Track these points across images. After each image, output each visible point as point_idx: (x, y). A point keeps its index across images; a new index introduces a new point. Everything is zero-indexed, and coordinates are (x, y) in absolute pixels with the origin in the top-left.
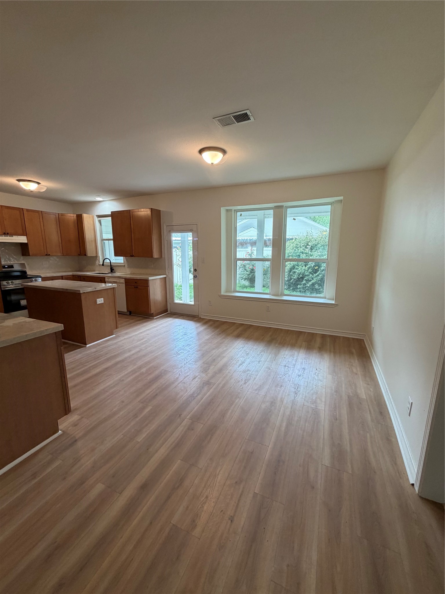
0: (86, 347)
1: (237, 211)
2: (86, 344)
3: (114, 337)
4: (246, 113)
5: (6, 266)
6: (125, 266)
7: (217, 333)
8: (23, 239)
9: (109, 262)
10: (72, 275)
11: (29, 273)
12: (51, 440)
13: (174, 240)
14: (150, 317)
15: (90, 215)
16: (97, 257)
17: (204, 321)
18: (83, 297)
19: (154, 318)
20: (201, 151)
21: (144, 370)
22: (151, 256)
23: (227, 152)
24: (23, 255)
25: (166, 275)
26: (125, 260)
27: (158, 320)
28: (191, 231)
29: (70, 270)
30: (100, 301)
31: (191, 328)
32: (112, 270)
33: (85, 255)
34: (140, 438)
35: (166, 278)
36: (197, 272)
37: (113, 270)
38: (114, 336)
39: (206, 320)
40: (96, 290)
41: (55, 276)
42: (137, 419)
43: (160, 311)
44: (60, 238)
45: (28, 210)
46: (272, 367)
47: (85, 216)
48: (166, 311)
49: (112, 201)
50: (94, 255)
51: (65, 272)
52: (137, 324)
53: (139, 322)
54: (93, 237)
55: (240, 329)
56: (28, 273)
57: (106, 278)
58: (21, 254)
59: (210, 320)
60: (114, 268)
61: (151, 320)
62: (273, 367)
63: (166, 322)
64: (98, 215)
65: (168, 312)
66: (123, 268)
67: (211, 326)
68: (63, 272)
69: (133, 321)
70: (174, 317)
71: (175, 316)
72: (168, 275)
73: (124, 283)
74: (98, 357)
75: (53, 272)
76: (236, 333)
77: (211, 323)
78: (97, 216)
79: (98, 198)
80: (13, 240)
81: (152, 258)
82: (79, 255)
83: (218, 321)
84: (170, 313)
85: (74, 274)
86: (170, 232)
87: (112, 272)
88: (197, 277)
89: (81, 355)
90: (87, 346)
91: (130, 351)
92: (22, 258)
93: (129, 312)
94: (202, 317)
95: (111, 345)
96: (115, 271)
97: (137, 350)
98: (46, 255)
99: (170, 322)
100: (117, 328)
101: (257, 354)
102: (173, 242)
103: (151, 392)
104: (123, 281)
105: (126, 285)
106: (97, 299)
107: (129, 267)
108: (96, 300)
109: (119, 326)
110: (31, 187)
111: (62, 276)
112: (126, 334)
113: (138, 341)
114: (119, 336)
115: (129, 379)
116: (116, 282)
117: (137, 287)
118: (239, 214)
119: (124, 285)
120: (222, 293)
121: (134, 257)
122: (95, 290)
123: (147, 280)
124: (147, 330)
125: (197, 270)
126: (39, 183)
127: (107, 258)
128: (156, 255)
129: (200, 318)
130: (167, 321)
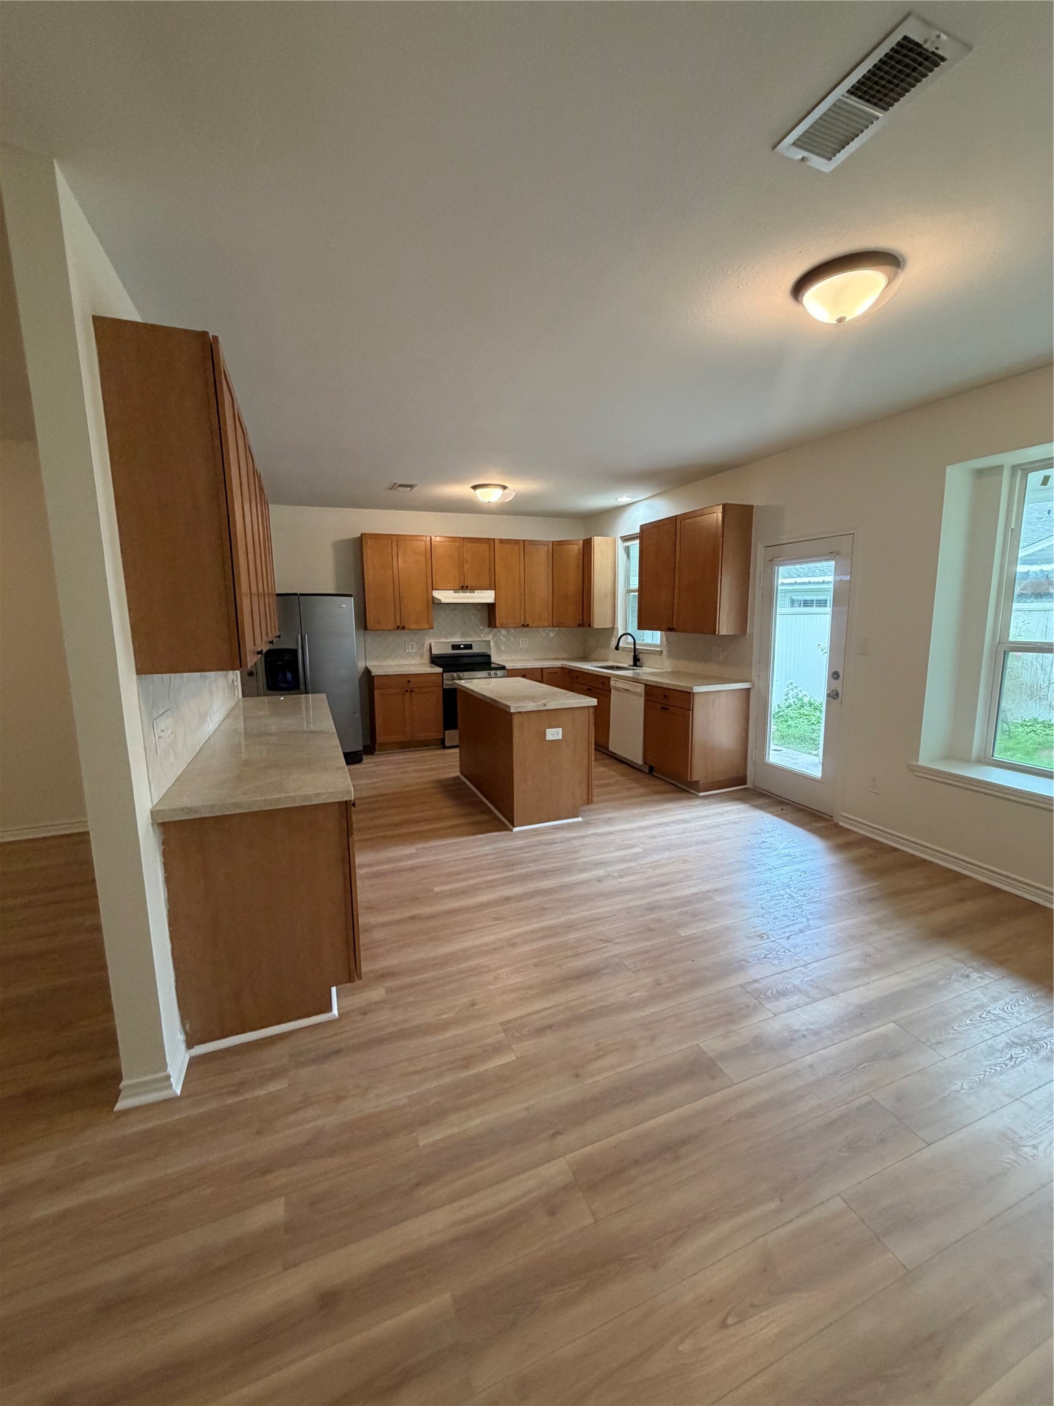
0: (512, 831)
1: (1025, 469)
2: (514, 826)
3: (577, 822)
4: (905, 38)
5: (462, 646)
6: (661, 652)
7: (863, 893)
8: (487, 596)
9: (633, 641)
10: (562, 668)
11: (496, 659)
12: (303, 1026)
13: (782, 584)
14: (692, 791)
15: (609, 538)
16: (613, 632)
17: (843, 839)
18: (516, 722)
19: (701, 794)
20: (800, 287)
21: (572, 936)
22: (713, 630)
23: (904, 262)
24: (490, 626)
25: (750, 681)
26: (664, 639)
27: (706, 801)
28: (831, 554)
29: (565, 656)
30: (554, 734)
31: (786, 851)
32: (636, 661)
33: (590, 625)
34: (429, 1137)
35: (752, 692)
36: (840, 680)
37: (639, 660)
38: (580, 819)
39: (850, 838)
40: (546, 708)
41: (530, 667)
42: (464, 1074)
43: (717, 779)
44: (551, 588)
45: (502, 541)
46: (1035, 1147)
47: (598, 541)
48: (742, 780)
49: (652, 499)
50: (609, 626)
51: (556, 659)
52: (647, 801)
53: (657, 797)
54: (610, 585)
55: (971, 907)
56: (493, 659)
57: (612, 679)
58: (487, 624)
59: (865, 841)
60: (641, 656)
61: (688, 798)
62: (1041, 1147)
63: (722, 814)
64: (624, 537)
65: (745, 784)
66: (657, 656)
67: (856, 861)
68: (553, 659)
69: (642, 790)
70: (756, 803)
71: (762, 801)
72: (756, 683)
73: (643, 694)
74: (513, 865)
75: (535, 659)
76: (941, 917)
77: (865, 850)
78: (621, 537)
79: (621, 497)
80: (474, 598)
81: (714, 635)
82: (580, 625)
83: (895, 850)
84: (752, 787)
85: (564, 666)
86: (772, 562)
87: (635, 665)
88: (837, 695)
89: (491, 847)
90: (515, 829)
91: (582, 871)
92: (487, 630)
93: (647, 766)
94: (841, 824)
95: (559, 841)
96: (642, 663)
97: (600, 872)
98: (523, 625)
99: (732, 817)
100: (588, 804)
101: (990, 1047)
102: (780, 588)
103: (545, 1009)
104: (640, 689)
105: (646, 701)
106: (547, 730)
107: (671, 655)
108: (545, 731)
109: (595, 799)
110: (491, 496)
111: (542, 669)
112: (609, 821)
113: (617, 850)
114: (587, 824)
115: (527, 948)
116: (628, 690)
117: (666, 709)
118: (1035, 478)
119: (642, 700)
120: (923, 761)
121: (675, 631)
122: (543, 708)
123: (690, 693)
124: (659, 824)
125: (841, 677)
126: (505, 488)
127: (630, 632)
128: (725, 626)
129: (837, 825)
130: (728, 812)
